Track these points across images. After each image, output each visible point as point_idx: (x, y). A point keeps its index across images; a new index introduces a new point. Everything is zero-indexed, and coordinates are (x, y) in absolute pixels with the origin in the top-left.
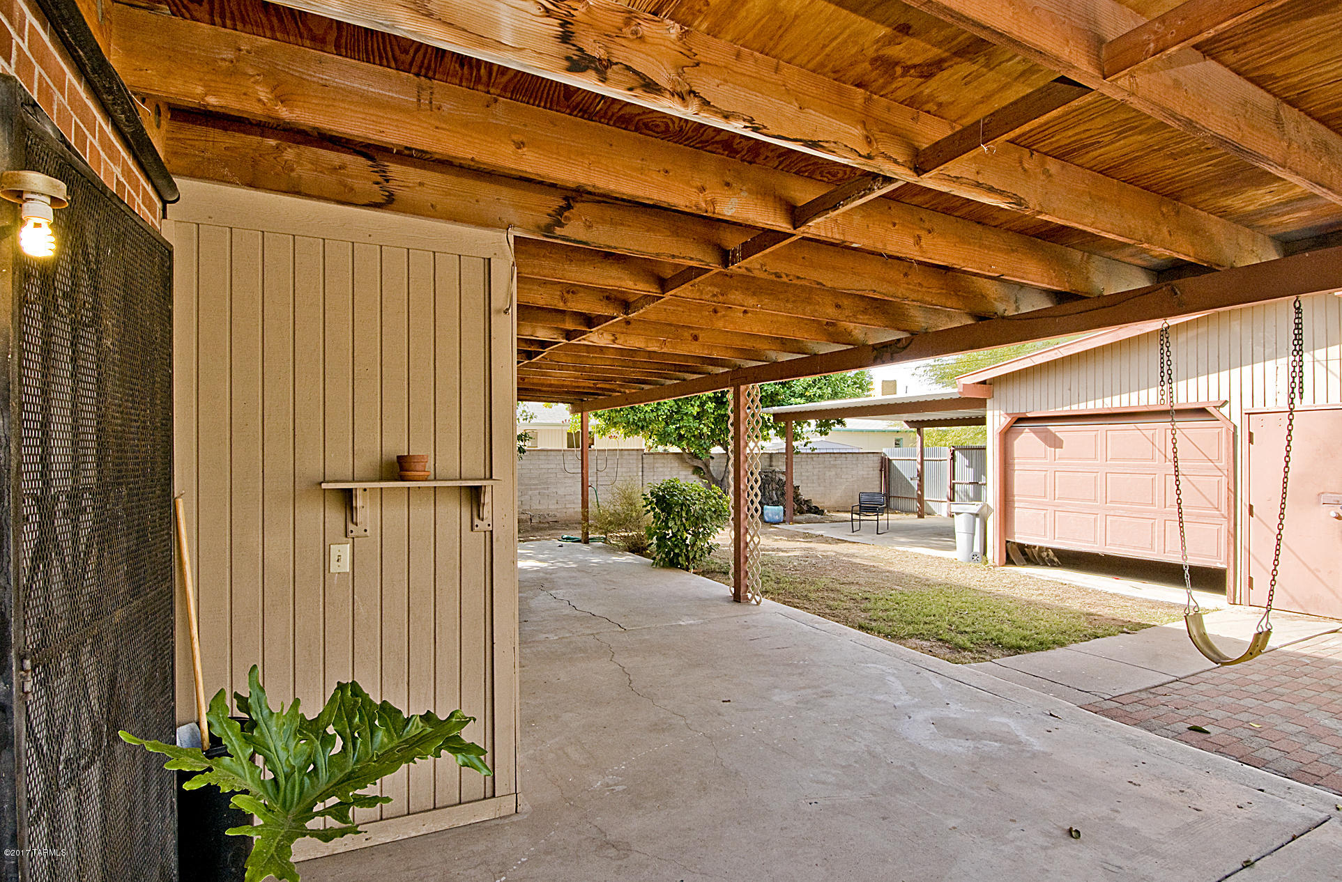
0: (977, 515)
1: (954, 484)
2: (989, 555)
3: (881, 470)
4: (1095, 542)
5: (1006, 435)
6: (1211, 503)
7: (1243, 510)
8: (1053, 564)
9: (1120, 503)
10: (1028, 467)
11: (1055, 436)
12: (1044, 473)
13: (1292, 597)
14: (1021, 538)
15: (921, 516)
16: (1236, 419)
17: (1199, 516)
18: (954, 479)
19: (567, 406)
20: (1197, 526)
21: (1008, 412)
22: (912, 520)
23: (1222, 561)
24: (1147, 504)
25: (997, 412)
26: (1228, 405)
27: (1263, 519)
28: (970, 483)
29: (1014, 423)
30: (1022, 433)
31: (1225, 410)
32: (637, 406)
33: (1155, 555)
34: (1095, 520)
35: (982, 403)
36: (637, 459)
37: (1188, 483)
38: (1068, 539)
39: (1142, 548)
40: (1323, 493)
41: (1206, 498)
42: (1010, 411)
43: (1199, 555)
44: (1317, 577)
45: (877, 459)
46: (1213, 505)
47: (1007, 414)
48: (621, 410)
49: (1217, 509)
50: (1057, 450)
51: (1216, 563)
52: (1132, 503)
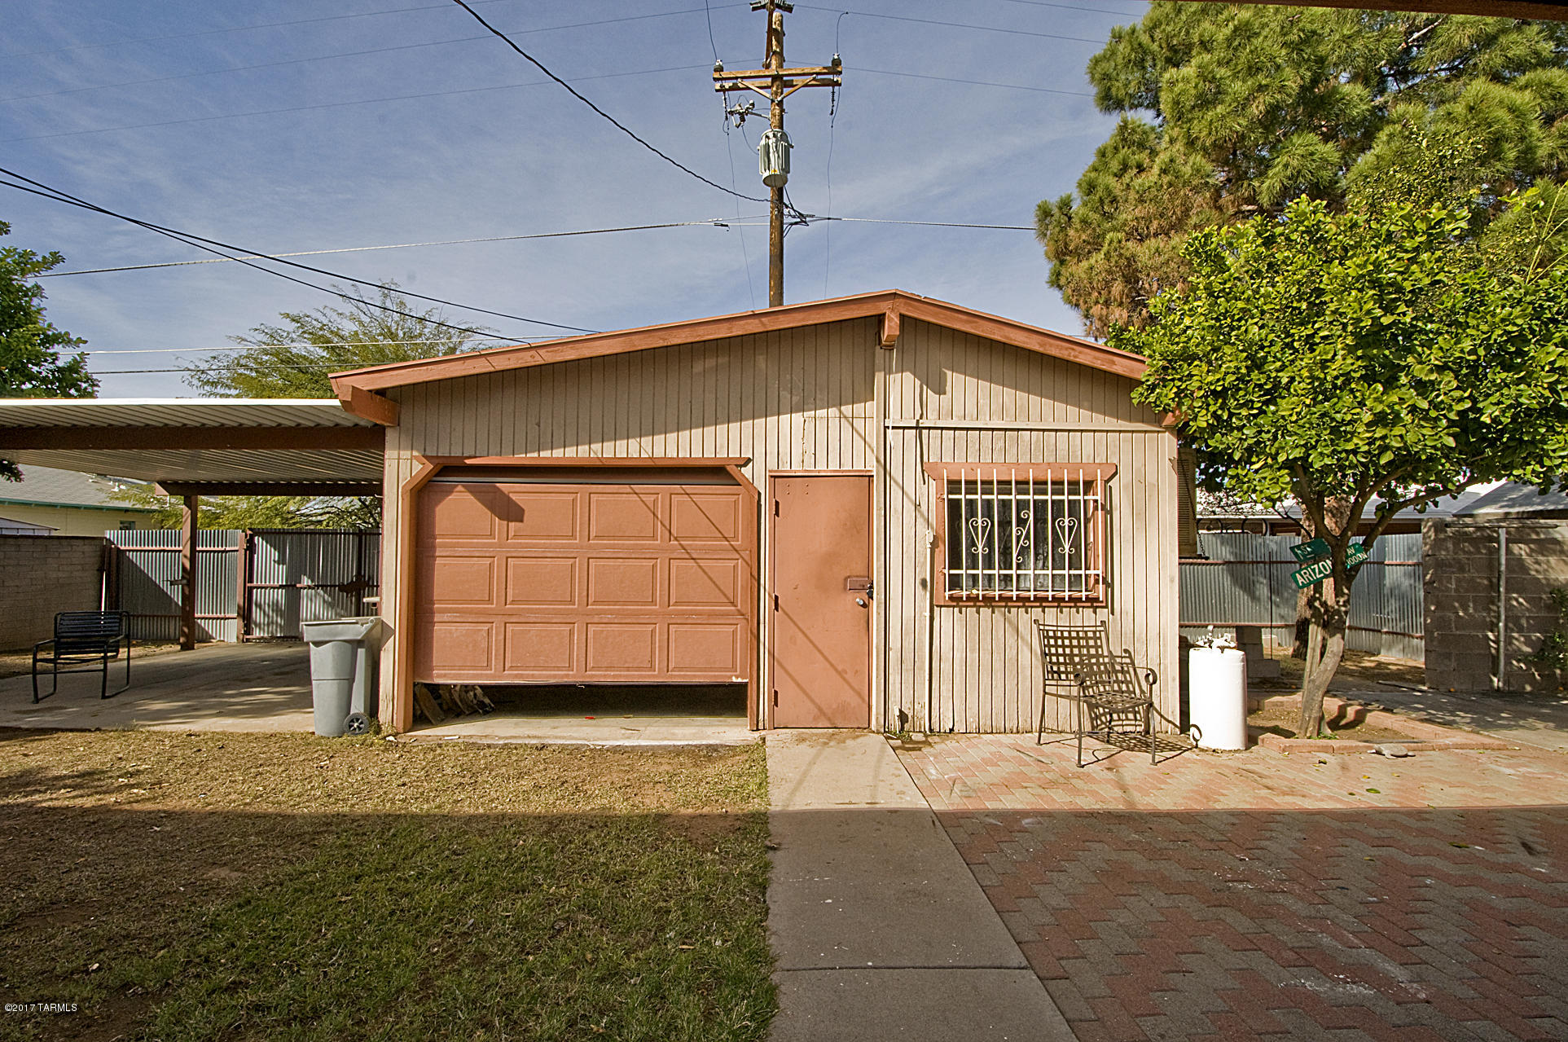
1: (251, 589)
2: (383, 715)
3: (100, 571)
4: (570, 668)
6: (725, 595)
7: (766, 603)
9: (608, 603)
10: (460, 551)
11: (509, 499)
12: (488, 561)
13: (820, 709)
14: (445, 676)
15: (187, 647)
16: (760, 485)
17: (711, 614)
18: (251, 581)
20: (709, 628)
21: (429, 453)
22: (169, 655)
23: (738, 673)
24: (645, 603)
25: (406, 454)
26: (751, 464)
27: (789, 612)
28: (281, 587)
29: (436, 476)
30: (451, 492)
31: (746, 471)
33: (654, 676)
34: (571, 632)
35: (372, 438)
37: (699, 570)
38: (527, 668)
39: (639, 669)
40: (849, 577)
41: (720, 589)
42: (431, 452)
43: (711, 669)
44: (844, 679)
46: (728, 599)
47: (425, 456)
49: (733, 604)
50: (512, 524)
51: (731, 677)
52: (625, 603)
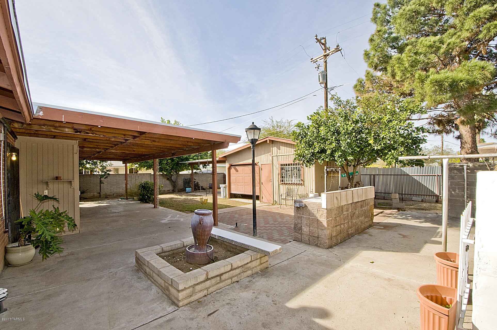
0: (224, 187)
2: (227, 196)
4: (243, 192)
5: (229, 169)
7: (261, 183)
8: (240, 198)
9: (246, 183)
10: (233, 176)
11: (237, 169)
14: (233, 192)
16: (260, 166)
19: (122, 162)
25: (227, 164)
26: (259, 163)
27: (263, 185)
29: (230, 166)
30: (232, 168)
32: (147, 161)
33: (251, 194)
34: (243, 187)
36: (149, 176)
39: (249, 192)
42: (230, 164)
45: (222, 174)
48: (142, 162)
50: (237, 172)
